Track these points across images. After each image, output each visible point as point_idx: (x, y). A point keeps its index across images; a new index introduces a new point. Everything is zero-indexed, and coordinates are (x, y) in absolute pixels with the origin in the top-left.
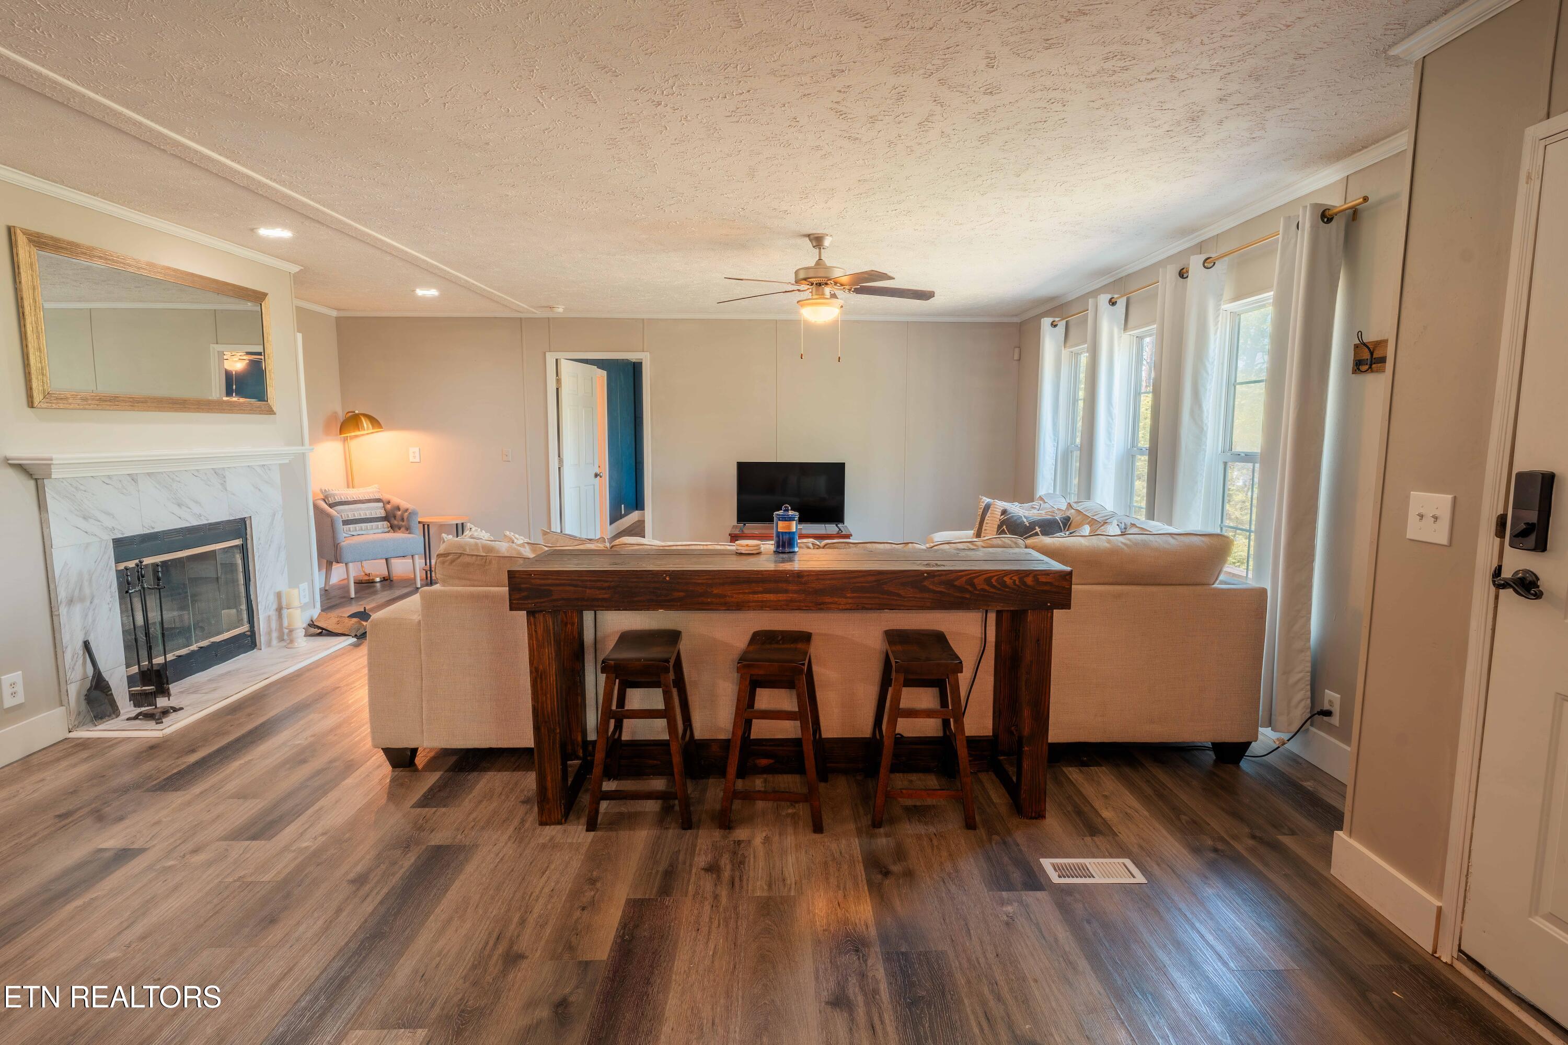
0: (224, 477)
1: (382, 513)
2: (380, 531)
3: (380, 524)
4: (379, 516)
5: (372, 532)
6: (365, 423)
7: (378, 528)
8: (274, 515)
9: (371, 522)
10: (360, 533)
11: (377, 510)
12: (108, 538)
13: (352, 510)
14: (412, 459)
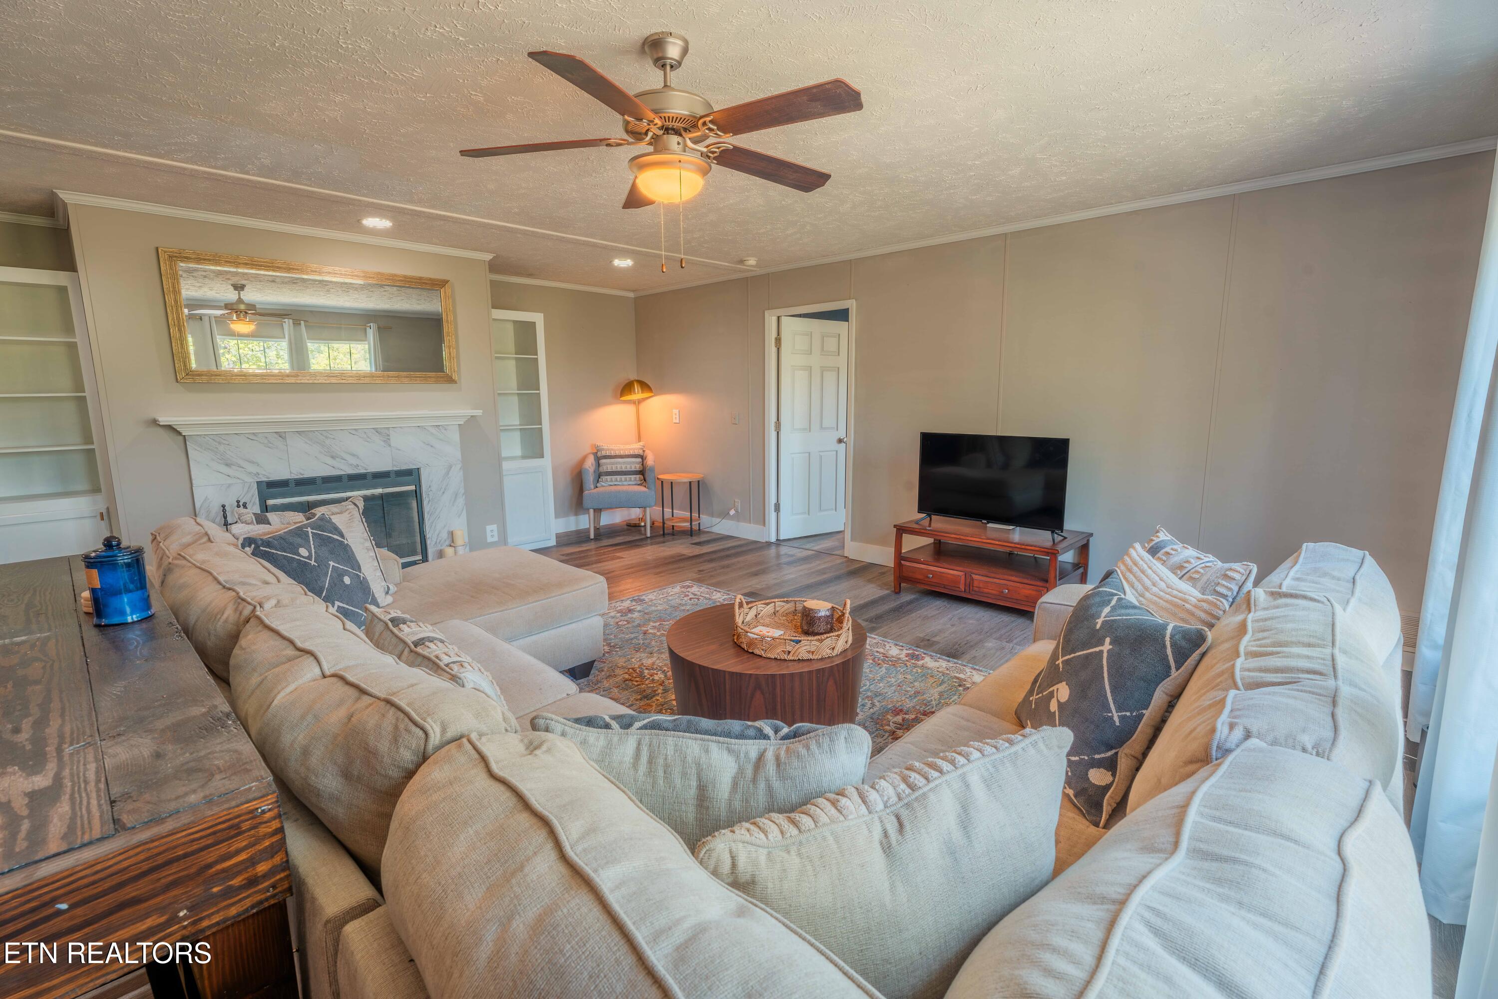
0: (388, 435)
1: (638, 467)
2: (633, 483)
3: (633, 477)
4: (633, 469)
5: (625, 483)
6: (636, 387)
7: (630, 480)
8: (451, 467)
9: (625, 475)
10: (616, 483)
11: (635, 464)
12: (252, 481)
13: (613, 464)
14: (674, 421)
